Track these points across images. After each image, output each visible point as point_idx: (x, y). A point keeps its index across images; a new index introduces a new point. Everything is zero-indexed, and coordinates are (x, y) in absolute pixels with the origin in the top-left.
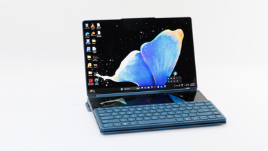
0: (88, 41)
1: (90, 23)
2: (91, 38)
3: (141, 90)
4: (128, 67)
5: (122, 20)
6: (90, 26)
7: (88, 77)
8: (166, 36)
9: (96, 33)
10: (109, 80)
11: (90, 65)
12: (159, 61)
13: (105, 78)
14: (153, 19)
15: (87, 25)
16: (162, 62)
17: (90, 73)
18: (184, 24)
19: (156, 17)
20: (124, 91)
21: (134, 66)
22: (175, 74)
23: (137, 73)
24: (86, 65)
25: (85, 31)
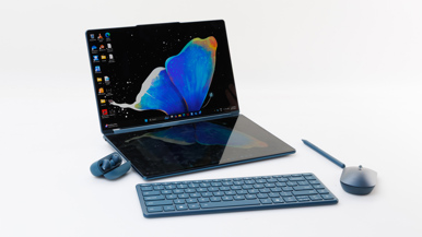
0: (96, 57)
1: (96, 32)
2: (99, 54)
3: (171, 120)
4: (151, 90)
5: (138, 26)
6: (96, 37)
7: (101, 107)
8: (195, 47)
9: (106, 46)
10: (128, 109)
11: (101, 90)
12: (190, 80)
13: (124, 106)
14: (178, 24)
15: (92, 36)
16: (193, 81)
17: (103, 101)
18: (216, 29)
19: (181, 21)
20: (149, 123)
21: (159, 88)
22: (211, 95)
23: (163, 98)
24: (97, 91)
25: (90, 44)
